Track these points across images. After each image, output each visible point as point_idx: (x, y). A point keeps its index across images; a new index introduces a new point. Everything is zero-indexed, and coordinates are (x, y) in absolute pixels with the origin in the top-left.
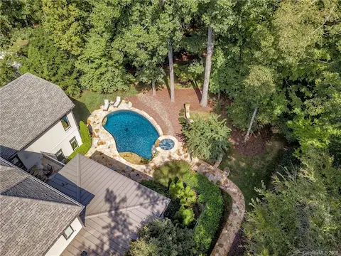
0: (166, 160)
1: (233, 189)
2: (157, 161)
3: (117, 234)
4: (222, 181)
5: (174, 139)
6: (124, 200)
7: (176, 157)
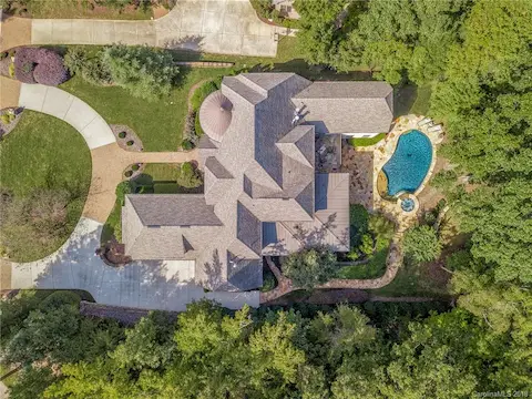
0: (393, 213)
1: (391, 274)
2: (389, 206)
3: (315, 236)
4: (394, 264)
5: (417, 206)
6: (334, 227)
7: (400, 218)
